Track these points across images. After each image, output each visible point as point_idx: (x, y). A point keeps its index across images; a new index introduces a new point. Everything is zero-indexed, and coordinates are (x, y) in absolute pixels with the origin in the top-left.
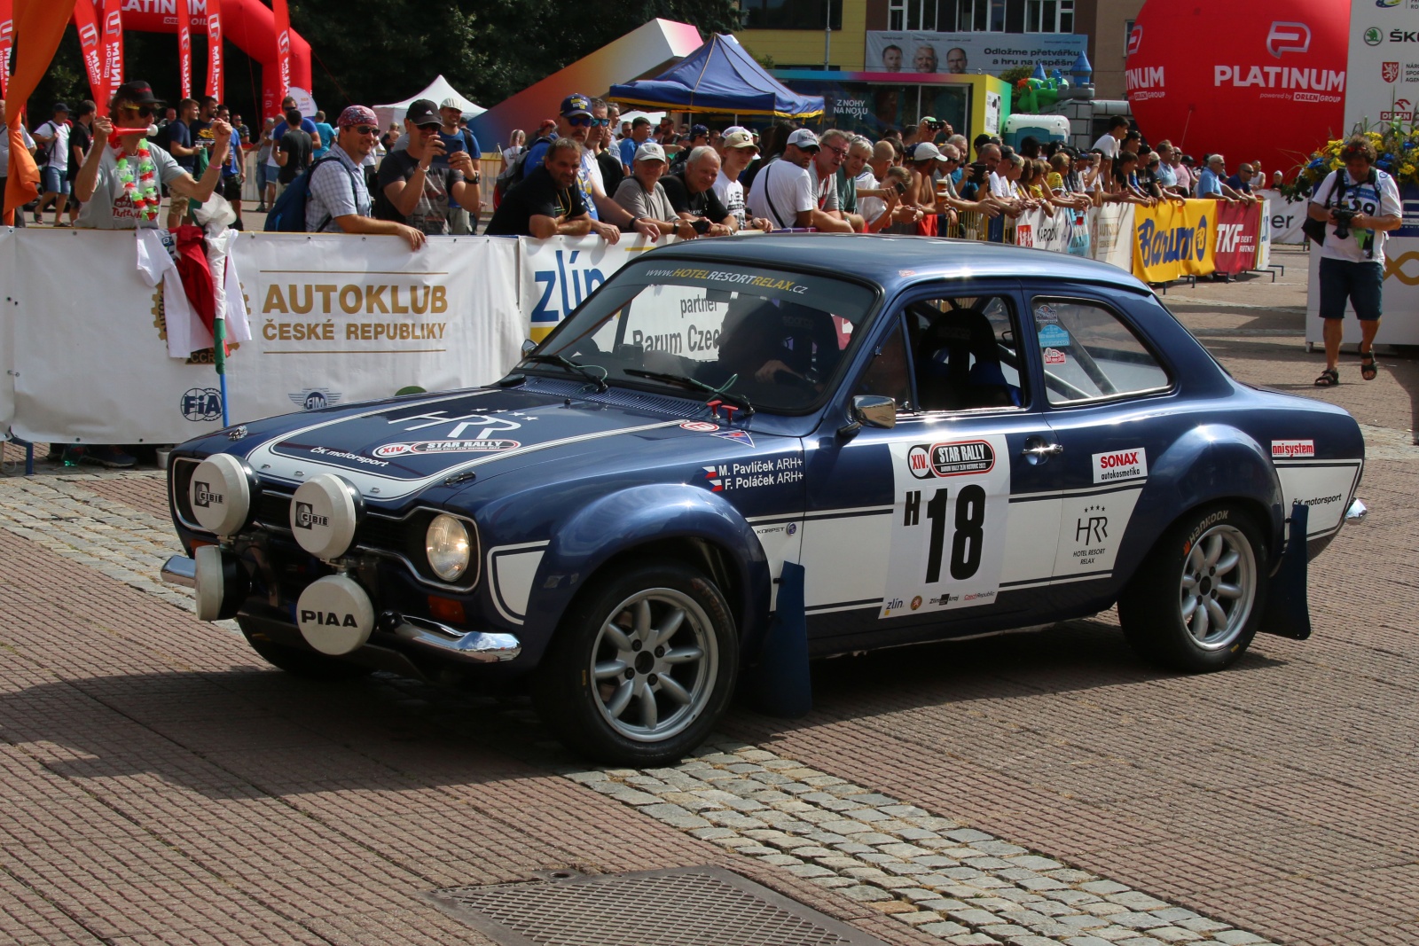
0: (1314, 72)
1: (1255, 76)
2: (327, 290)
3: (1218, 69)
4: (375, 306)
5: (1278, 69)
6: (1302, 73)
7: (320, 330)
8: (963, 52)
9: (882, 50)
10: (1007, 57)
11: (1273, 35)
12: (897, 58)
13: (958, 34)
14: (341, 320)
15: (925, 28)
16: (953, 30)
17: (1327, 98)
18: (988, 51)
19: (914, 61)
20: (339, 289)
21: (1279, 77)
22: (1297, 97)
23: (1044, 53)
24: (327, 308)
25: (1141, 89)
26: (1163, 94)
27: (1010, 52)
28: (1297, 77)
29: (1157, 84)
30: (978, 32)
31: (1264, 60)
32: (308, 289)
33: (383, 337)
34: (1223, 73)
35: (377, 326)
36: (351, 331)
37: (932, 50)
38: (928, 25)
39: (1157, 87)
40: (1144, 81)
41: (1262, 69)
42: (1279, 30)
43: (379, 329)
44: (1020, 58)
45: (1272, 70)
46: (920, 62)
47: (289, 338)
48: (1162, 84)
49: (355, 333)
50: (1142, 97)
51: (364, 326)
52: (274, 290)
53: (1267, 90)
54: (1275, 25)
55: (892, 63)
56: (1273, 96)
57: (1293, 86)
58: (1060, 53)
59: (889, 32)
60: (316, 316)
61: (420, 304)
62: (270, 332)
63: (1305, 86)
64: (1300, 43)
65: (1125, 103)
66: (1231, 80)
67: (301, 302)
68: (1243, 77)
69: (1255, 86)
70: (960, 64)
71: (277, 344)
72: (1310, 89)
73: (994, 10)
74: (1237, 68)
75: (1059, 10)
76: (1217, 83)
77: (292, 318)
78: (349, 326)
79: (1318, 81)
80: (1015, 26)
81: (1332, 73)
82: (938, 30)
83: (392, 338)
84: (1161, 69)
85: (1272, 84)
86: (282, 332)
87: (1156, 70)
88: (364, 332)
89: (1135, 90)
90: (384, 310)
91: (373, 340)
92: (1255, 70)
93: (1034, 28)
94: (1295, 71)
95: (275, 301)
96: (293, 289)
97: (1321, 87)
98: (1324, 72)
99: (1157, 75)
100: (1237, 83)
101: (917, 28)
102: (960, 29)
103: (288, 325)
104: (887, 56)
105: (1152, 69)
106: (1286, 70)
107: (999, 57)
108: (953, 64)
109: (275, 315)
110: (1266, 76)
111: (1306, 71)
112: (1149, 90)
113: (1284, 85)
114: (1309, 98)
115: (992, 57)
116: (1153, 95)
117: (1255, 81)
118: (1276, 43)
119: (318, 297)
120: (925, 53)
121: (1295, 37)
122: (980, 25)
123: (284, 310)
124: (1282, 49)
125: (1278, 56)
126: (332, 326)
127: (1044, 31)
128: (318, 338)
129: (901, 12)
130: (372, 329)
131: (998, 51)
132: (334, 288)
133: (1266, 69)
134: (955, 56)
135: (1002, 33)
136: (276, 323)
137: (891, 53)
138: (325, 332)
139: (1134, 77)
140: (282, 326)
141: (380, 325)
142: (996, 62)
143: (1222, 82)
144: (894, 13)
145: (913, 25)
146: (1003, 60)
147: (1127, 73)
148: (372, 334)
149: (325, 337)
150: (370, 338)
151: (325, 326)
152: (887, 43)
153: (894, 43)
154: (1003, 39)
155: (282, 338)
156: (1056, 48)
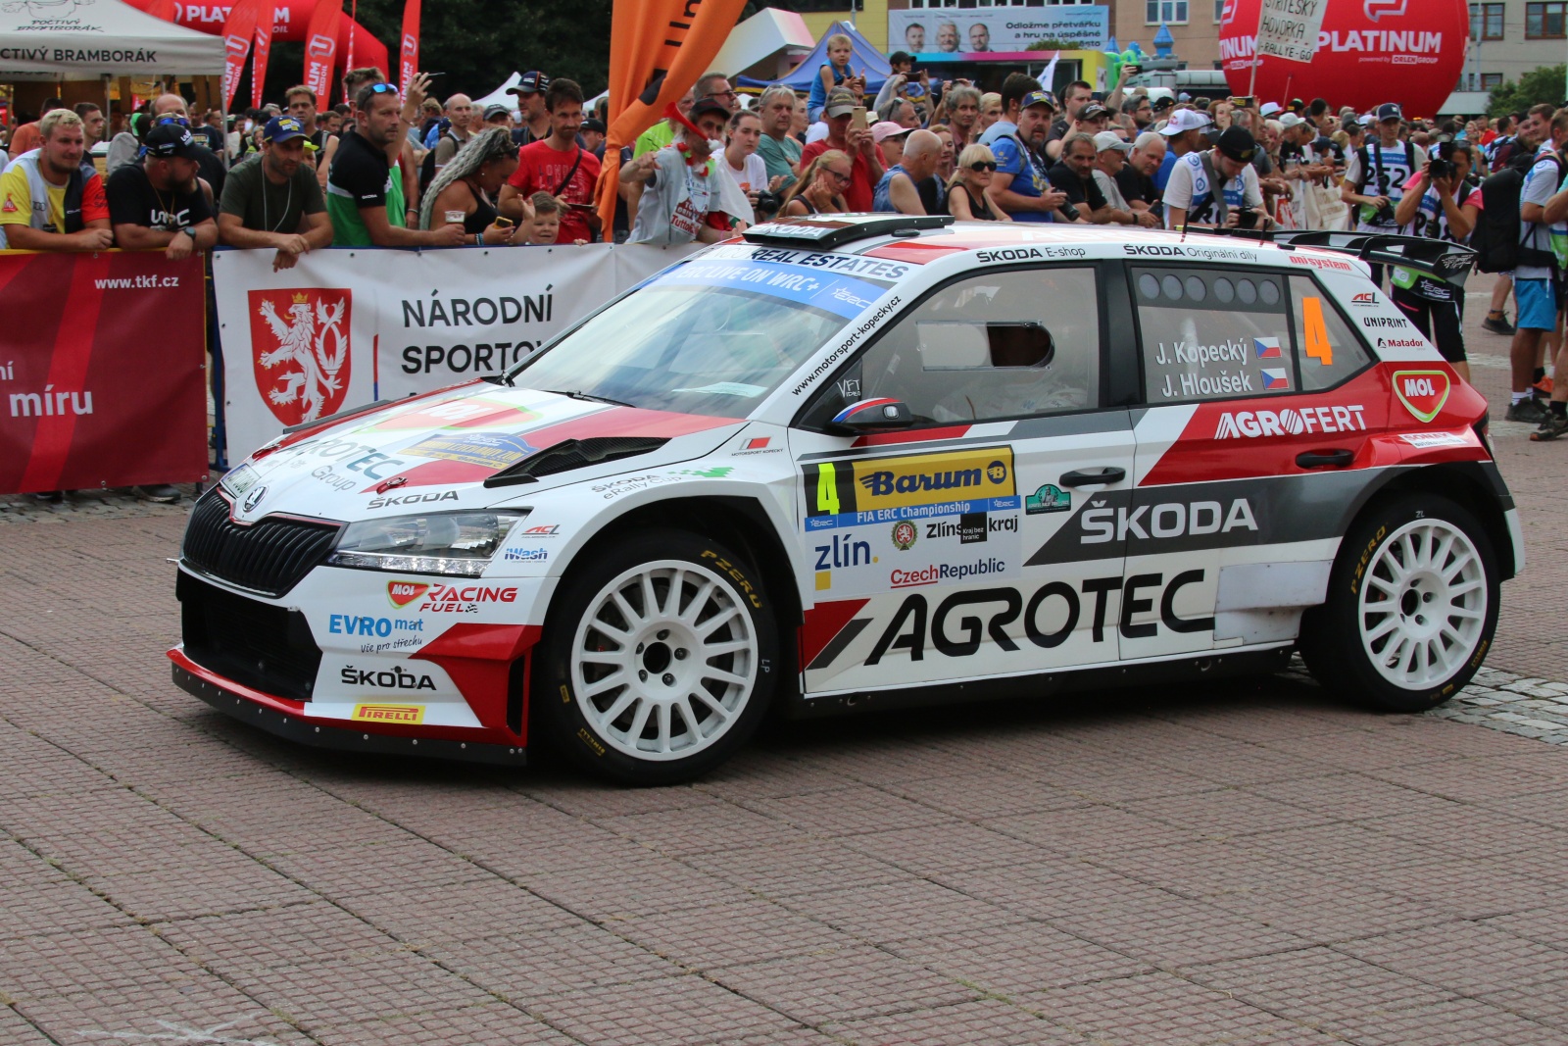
0: (1412, 34)
1: (1353, 40)
5: (1376, 33)
6: (1400, 35)
9: (905, 28)
10: (1029, 31)
12: (920, 36)
13: (979, 8)
15: (947, 5)
16: (974, 6)
17: (1424, 60)
18: (1010, 26)
19: (937, 38)
21: (1377, 40)
22: (1395, 60)
25: (1238, 58)
26: (1258, 62)
27: (1031, 26)
28: (1395, 40)
29: (1254, 53)
30: (1000, 7)
31: (1362, 24)
34: (1321, 39)
37: (954, 27)
39: (1254, 56)
40: (1240, 49)
41: (1360, 34)
44: (1040, 31)
45: (1370, 34)
46: (942, 39)
50: (1236, 66)
53: (1366, 54)
55: (914, 41)
56: (1372, 59)
57: (1391, 49)
58: (1082, 24)
59: (912, 10)
63: (1402, 48)
64: (1397, 6)
65: (1220, 73)
66: (1330, 45)
68: (1342, 42)
69: (1353, 50)
70: (982, 39)
72: (1408, 52)
74: (1335, 34)
76: (1316, 49)
79: (1416, 43)
81: (1429, 34)
82: (961, 6)
85: (1370, 48)
87: (1254, 39)
89: (1232, 59)
92: (1353, 35)
94: (1393, 34)
97: (1419, 49)
98: (1421, 34)
99: (1254, 43)
100: (1336, 48)
101: (939, 5)
102: (980, 4)
104: (911, 33)
105: (1249, 37)
106: (1384, 33)
107: (1021, 31)
108: (976, 40)
110: (1364, 40)
111: (1404, 33)
112: (1246, 58)
113: (1383, 48)
114: (1406, 60)
115: (1015, 31)
116: (1250, 63)
117: (1353, 46)
118: (1373, 7)
120: (949, 31)
124: (1379, 13)
125: (1375, 19)
127: (1064, 3)
133: (1365, 33)
134: (977, 31)
135: (1023, 7)
137: (914, 31)
139: (1229, 47)
143: (1321, 47)
145: (935, 2)
146: (1025, 35)
147: (1222, 43)
152: (910, 22)
153: (916, 21)
154: (1024, 13)
156: (1077, 20)
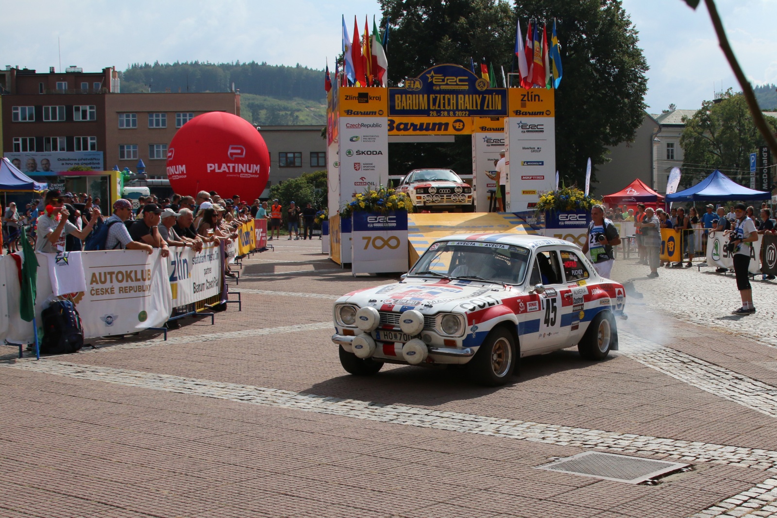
0: (248, 165)
1: (224, 167)
2: (111, 273)
3: (209, 165)
4: (129, 279)
5: (233, 165)
6: (243, 166)
7: (109, 290)
8: (48, 160)
10: (68, 162)
11: (230, 151)
12: (19, 164)
13: (45, 153)
14: (116, 285)
15: (30, 150)
16: (43, 151)
17: (253, 176)
18: (59, 160)
19: (26, 165)
20: (116, 273)
21: (234, 168)
22: (242, 176)
23: (84, 160)
24: (111, 282)
25: (175, 174)
26: (186, 176)
27: (69, 160)
28: (240, 168)
29: (183, 172)
30: (54, 152)
31: (228, 161)
32: (105, 273)
33: (132, 292)
34: (211, 167)
35: (130, 287)
36: (121, 290)
37: (34, 160)
38: (32, 149)
39: (183, 173)
40: (176, 171)
41: (227, 165)
42: (233, 148)
43: (131, 288)
44: (73, 162)
45: (231, 165)
46: (29, 165)
47: (99, 294)
48: (185, 172)
49: (122, 290)
50: (175, 178)
51: (125, 287)
52: (94, 275)
53: (229, 173)
54: (231, 147)
56: (232, 175)
57: (240, 171)
58: (91, 159)
59: (15, 153)
60: (108, 285)
61: (144, 277)
62: (93, 292)
64: (241, 154)
65: (168, 180)
67: (103, 280)
68: (219, 168)
69: (224, 172)
70: (47, 165)
71: (96, 297)
72: (247, 172)
73: (60, 142)
74: (216, 165)
75: (89, 141)
76: (209, 171)
77: (100, 286)
78: (120, 288)
79: (250, 169)
80: (70, 148)
81: (255, 165)
82: (37, 151)
83: (135, 292)
84: (184, 166)
85: (231, 171)
86: (97, 292)
87: (182, 166)
88: (125, 290)
89: (173, 175)
90: (132, 280)
91: (129, 293)
92: (224, 165)
93: (79, 149)
94: (240, 165)
95: (94, 279)
96: (100, 274)
97: (251, 171)
98: (252, 165)
99: (183, 168)
100: (217, 171)
101: (27, 151)
102: (46, 150)
103: (99, 289)
105: (180, 166)
106: (237, 165)
107: (64, 162)
108: (44, 166)
109: (95, 285)
110: (229, 167)
111: (245, 165)
112: (179, 175)
113: (236, 171)
114: (246, 176)
115: (62, 162)
116: (181, 177)
117: (224, 170)
118: (232, 154)
119: (108, 277)
120: (31, 162)
121: (239, 151)
122: (55, 148)
123: (97, 283)
124: (234, 156)
125: (233, 159)
126: (113, 288)
127: (83, 150)
128: (109, 294)
129: (19, 144)
130: (128, 289)
131: (64, 160)
132: (113, 273)
133: (229, 165)
134: (44, 162)
135: (65, 152)
136: (94, 289)
137: (16, 162)
138: (111, 291)
139: (171, 170)
140: (97, 289)
141: (131, 287)
142: (63, 164)
143: (211, 170)
144: (15, 144)
145: (25, 149)
146: (66, 164)
147: (168, 168)
148: (128, 291)
149: (112, 293)
150: (127, 292)
151: (111, 288)
152: (14, 158)
153: (16, 157)
154: (66, 154)
155: (97, 294)
156: (89, 157)
